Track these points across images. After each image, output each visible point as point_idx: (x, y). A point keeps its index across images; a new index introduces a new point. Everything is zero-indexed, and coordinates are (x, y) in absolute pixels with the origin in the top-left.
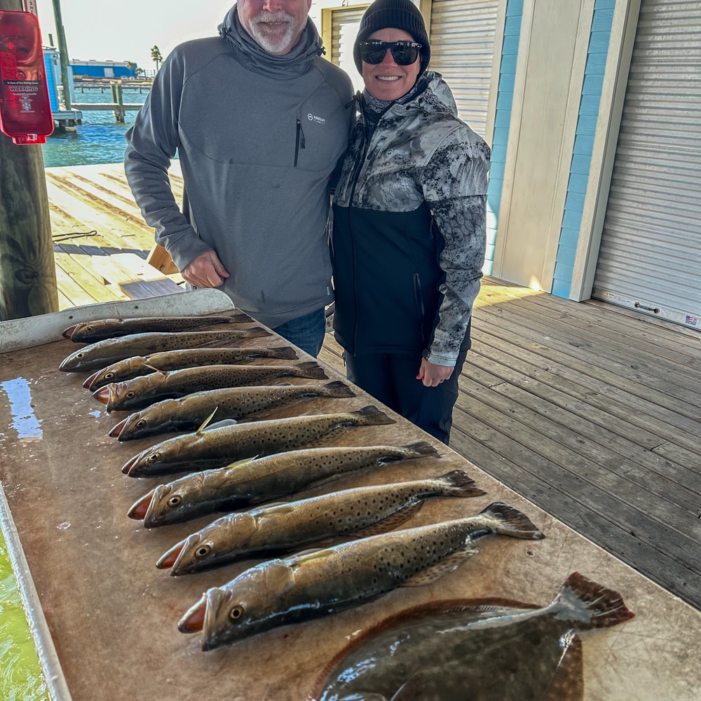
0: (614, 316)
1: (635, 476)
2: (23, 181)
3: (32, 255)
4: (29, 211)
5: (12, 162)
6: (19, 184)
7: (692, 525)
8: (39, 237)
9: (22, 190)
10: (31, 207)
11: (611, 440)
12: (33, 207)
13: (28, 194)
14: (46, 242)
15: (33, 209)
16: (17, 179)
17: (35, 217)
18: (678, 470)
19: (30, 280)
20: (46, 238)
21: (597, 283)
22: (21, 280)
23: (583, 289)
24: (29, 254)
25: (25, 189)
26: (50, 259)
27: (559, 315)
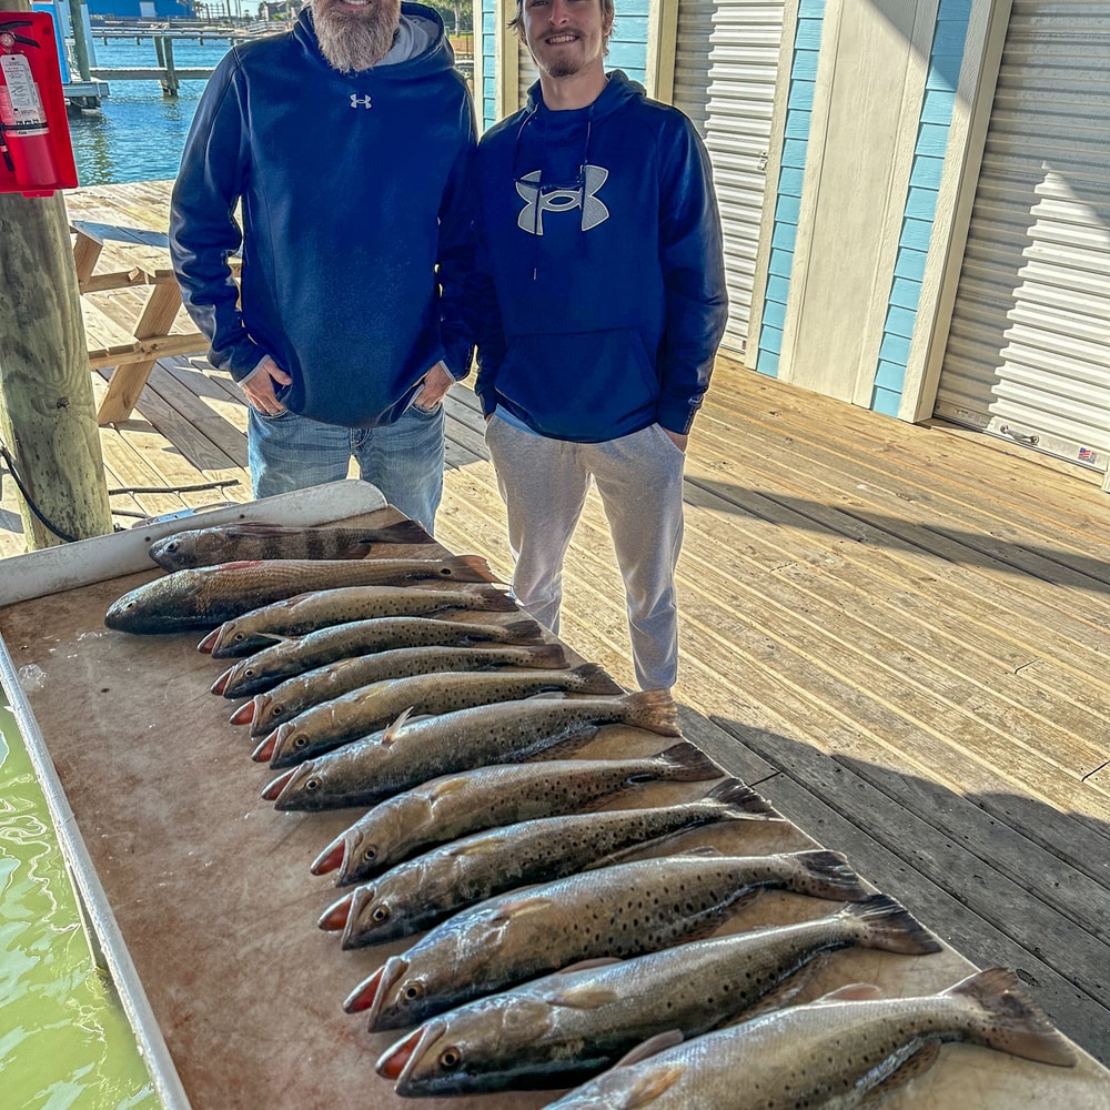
0: (967, 448)
1: (990, 715)
2: (37, 258)
3: (56, 371)
4: (48, 302)
5: (19, 227)
6: (32, 260)
7: (1072, 792)
8: (66, 343)
9: (37, 270)
10: (51, 296)
11: (955, 655)
12: (54, 295)
13: (46, 276)
14: (78, 351)
15: (55, 300)
16: (28, 252)
17: (59, 313)
18: (1055, 704)
19: (54, 411)
20: (78, 344)
21: (943, 394)
22: (40, 411)
23: (920, 402)
24: (52, 370)
25: (40, 267)
26: (84, 377)
27: (881, 446)
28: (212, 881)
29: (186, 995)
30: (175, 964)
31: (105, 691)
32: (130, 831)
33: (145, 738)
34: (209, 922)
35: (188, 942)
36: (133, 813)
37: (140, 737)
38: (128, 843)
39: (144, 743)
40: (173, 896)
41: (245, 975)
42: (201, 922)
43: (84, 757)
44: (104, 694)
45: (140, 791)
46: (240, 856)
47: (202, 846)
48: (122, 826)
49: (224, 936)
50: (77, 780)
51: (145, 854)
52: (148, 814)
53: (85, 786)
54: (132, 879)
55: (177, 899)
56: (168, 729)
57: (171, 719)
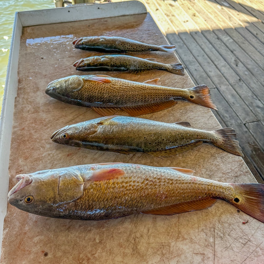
28: (46, 128)
29: (24, 163)
30: (25, 152)
31: (42, 58)
32: (30, 105)
33: (46, 76)
34: (40, 141)
35: (31, 146)
36: (33, 99)
37: (45, 75)
38: (28, 109)
39: (46, 78)
40: (33, 130)
41: (42, 161)
42: (37, 140)
43: (28, 78)
44: (41, 59)
45: (38, 93)
46: (57, 122)
47: (48, 116)
48: (29, 103)
49: (42, 147)
50: (23, 85)
51: (31, 114)
52: (38, 101)
53: (25, 87)
54: (24, 121)
55: (34, 131)
56: (54, 75)
57: (56, 71)
